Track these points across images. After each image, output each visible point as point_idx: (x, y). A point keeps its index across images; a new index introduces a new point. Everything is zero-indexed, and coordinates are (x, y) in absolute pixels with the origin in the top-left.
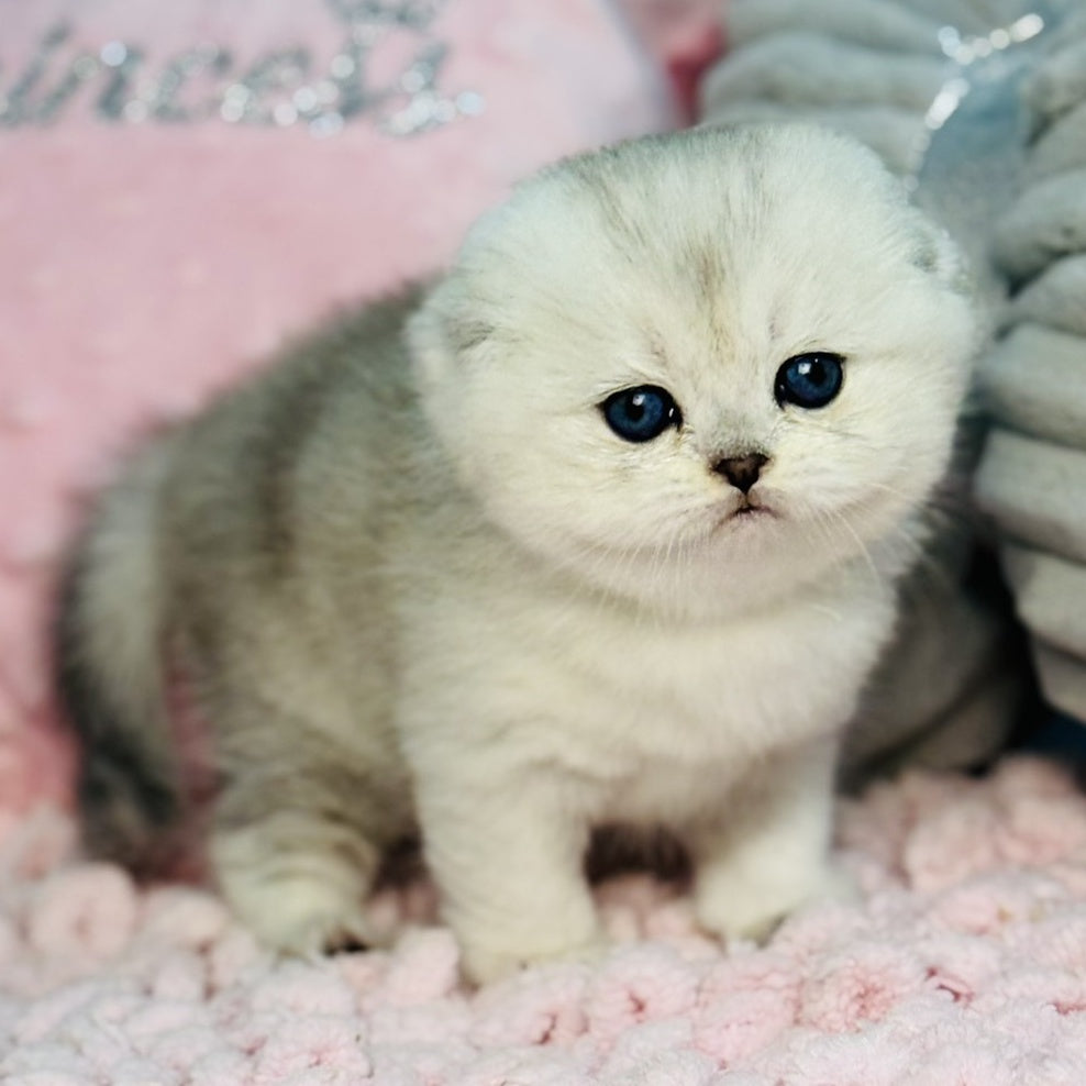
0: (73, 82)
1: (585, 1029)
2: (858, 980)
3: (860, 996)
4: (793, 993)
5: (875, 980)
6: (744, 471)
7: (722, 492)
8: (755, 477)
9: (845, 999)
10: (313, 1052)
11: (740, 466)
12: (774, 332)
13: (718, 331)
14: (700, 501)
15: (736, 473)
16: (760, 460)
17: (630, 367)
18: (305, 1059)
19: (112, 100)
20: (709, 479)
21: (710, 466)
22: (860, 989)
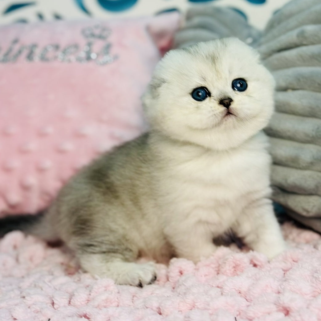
0: (20, 52)
1: (168, 280)
2: (234, 263)
3: (234, 267)
4: (217, 269)
5: (238, 262)
6: (227, 103)
7: (222, 109)
8: (230, 104)
9: (231, 267)
10: (105, 287)
11: (226, 101)
12: (230, 72)
13: (217, 71)
14: (218, 111)
15: (225, 103)
16: (231, 100)
17: (197, 83)
18: (104, 289)
19: (30, 57)
20: (219, 106)
21: (219, 103)
22: (234, 265)
